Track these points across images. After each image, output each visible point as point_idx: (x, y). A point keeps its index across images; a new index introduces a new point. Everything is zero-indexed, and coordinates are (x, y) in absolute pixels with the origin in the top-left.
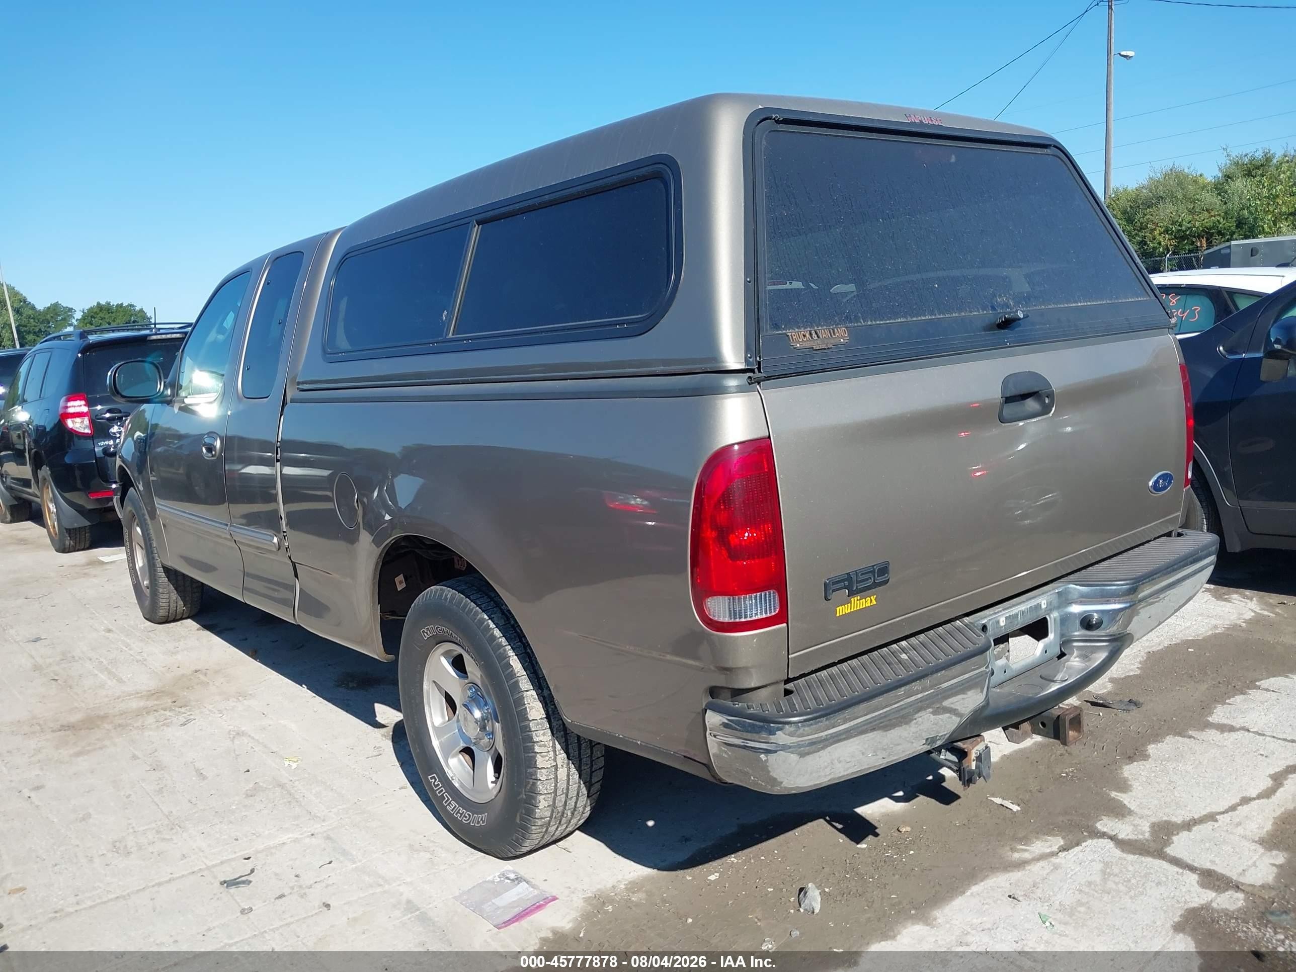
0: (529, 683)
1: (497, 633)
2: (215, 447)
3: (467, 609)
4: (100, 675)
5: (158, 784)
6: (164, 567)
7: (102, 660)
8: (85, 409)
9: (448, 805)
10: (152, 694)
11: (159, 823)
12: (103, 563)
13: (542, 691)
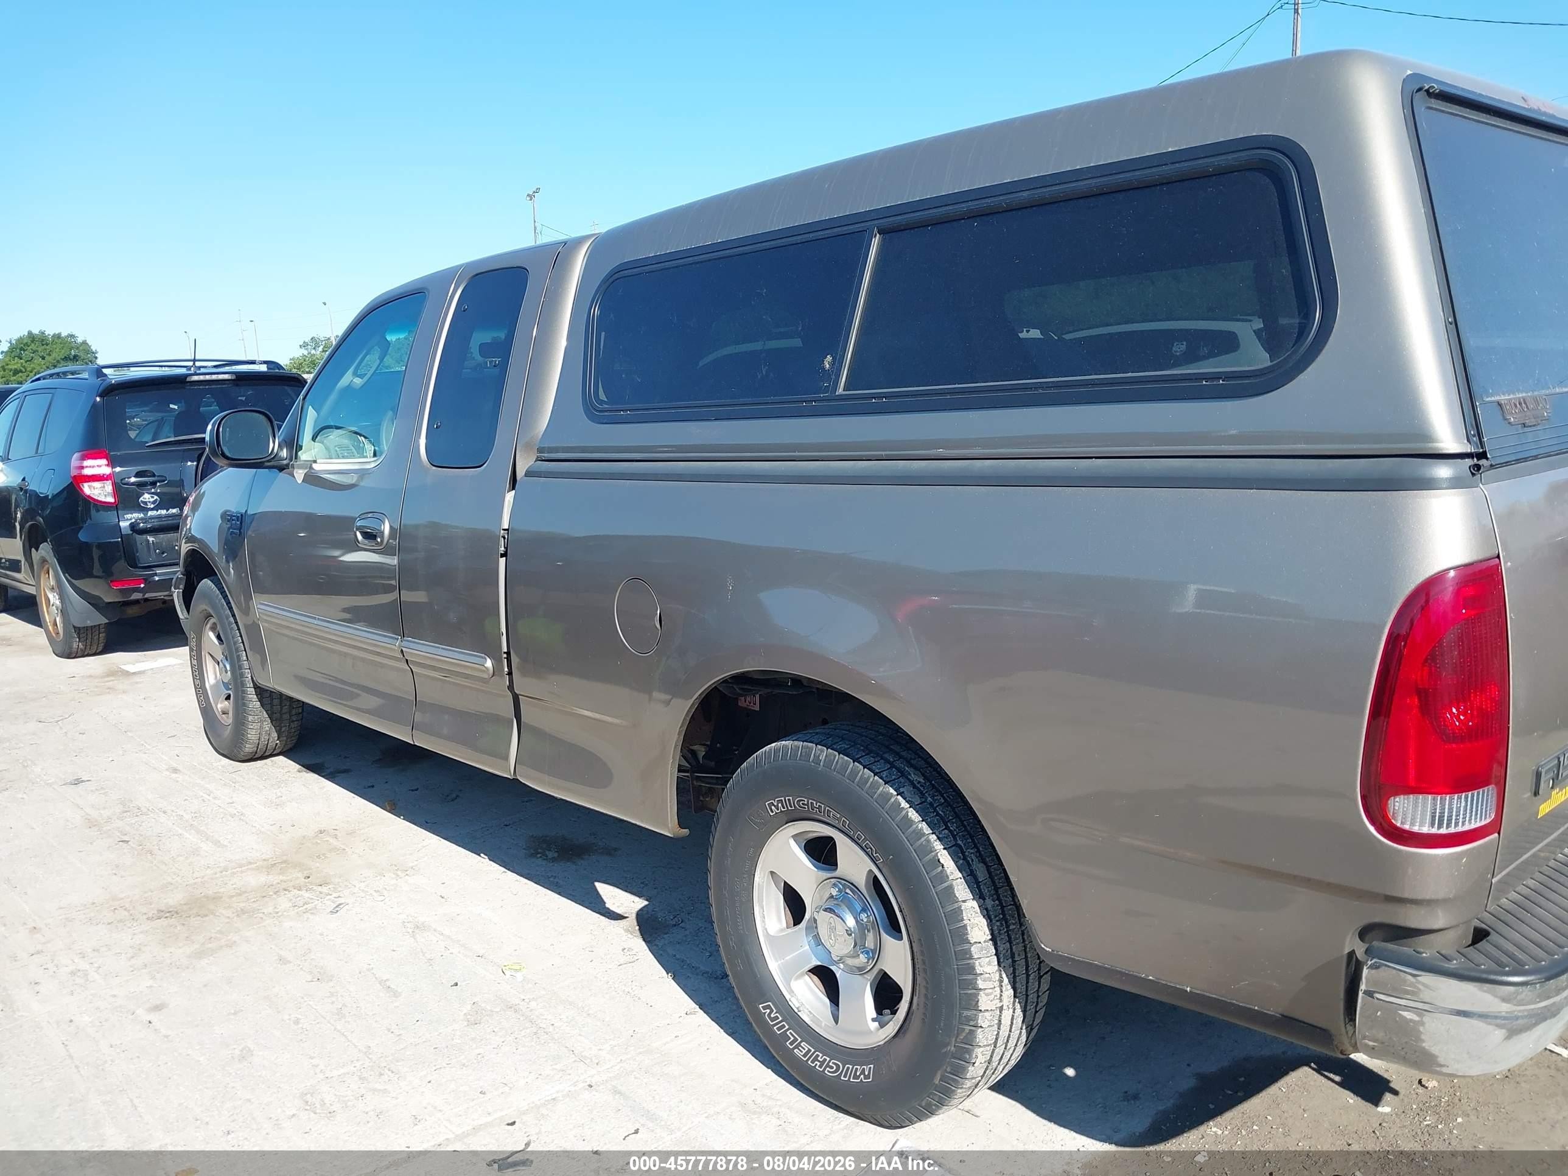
0: (968, 890)
1: (913, 815)
2: (383, 533)
3: (858, 778)
4: (187, 835)
5: (333, 1003)
6: (256, 687)
7: (181, 813)
8: (106, 470)
9: (796, 1047)
10: (270, 867)
11: (358, 1064)
12: (127, 674)
13: (984, 899)
